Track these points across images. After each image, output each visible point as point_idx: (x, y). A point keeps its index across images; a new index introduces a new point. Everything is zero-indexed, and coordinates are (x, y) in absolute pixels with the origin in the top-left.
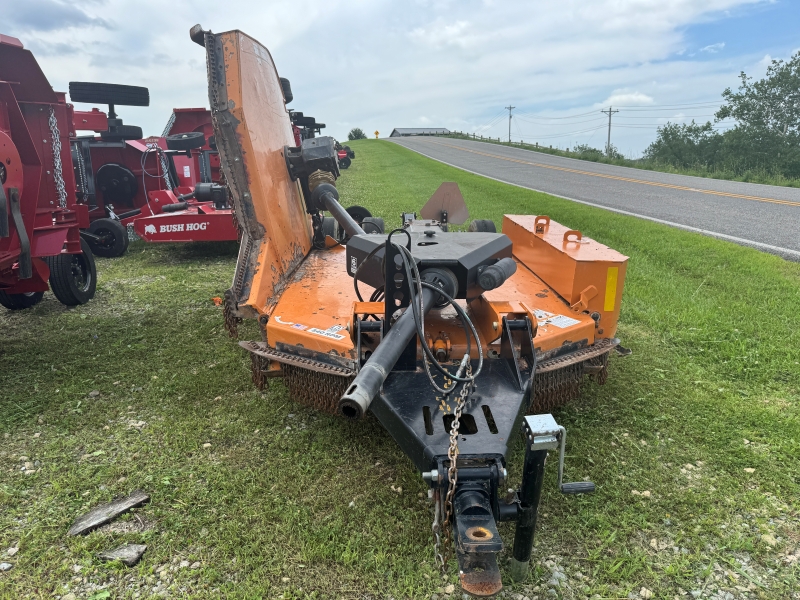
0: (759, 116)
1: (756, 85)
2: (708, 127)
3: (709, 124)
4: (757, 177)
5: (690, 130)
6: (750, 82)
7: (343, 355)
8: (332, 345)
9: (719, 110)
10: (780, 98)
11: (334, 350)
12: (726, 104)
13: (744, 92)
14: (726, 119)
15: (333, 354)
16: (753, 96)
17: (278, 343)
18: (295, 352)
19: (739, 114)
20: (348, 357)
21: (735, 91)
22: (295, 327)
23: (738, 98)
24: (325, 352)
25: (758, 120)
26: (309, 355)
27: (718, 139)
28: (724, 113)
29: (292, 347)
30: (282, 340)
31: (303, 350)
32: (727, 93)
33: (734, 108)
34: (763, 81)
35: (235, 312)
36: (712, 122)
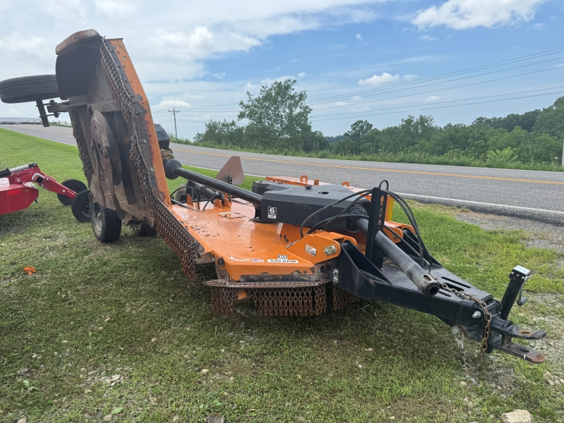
0: (260, 118)
1: (256, 100)
2: (233, 124)
3: (233, 121)
4: (291, 153)
5: (223, 125)
6: (253, 98)
7: (305, 272)
8: (295, 267)
9: (239, 113)
10: (268, 108)
11: (296, 271)
12: (242, 110)
13: (250, 103)
14: (244, 119)
15: (296, 273)
16: (255, 106)
17: (243, 276)
18: (261, 279)
19: (250, 116)
20: (309, 273)
21: (246, 103)
22: (253, 261)
23: (247, 107)
24: (289, 273)
25: (260, 120)
26: (275, 279)
27: (240, 130)
28: (242, 116)
29: (257, 276)
30: (247, 273)
31: (268, 276)
32: (241, 103)
33: (247, 113)
34: (259, 98)
35: (197, 260)
36: (236, 120)
